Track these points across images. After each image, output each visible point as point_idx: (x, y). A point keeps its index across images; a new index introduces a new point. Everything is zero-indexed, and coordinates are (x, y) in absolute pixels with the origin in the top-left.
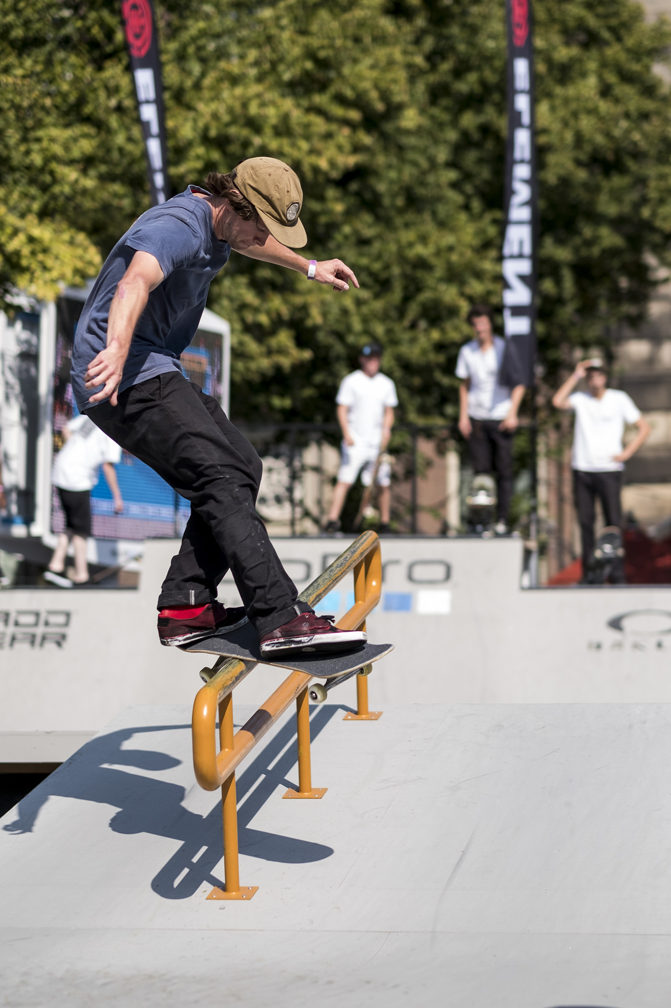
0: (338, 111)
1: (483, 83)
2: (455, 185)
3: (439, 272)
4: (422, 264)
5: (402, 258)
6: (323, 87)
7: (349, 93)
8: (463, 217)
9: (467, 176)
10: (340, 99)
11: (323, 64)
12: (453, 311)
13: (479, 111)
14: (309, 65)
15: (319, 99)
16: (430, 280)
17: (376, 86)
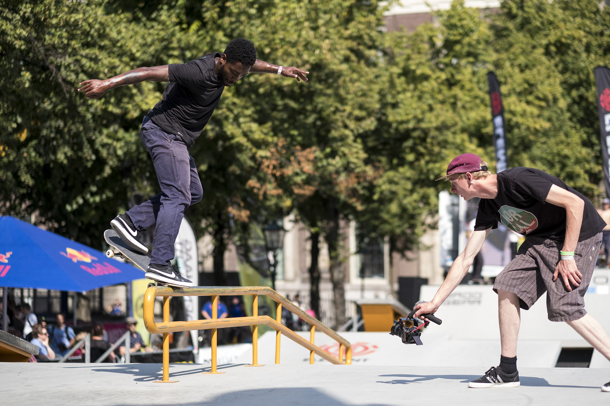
0: (537, 102)
1: (580, 79)
2: (570, 119)
3: (573, 160)
4: (566, 157)
5: (559, 154)
6: (531, 93)
7: (541, 96)
8: (573, 131)
9: (574, 115)
10: (538, 98)
11: (531, 85)
12: (578, 176)
13: (578, 89)
14: (526, 86)
15: (531, 98)
16: (570, 162)
17: (551, 93)
